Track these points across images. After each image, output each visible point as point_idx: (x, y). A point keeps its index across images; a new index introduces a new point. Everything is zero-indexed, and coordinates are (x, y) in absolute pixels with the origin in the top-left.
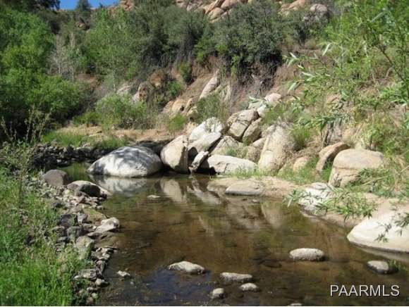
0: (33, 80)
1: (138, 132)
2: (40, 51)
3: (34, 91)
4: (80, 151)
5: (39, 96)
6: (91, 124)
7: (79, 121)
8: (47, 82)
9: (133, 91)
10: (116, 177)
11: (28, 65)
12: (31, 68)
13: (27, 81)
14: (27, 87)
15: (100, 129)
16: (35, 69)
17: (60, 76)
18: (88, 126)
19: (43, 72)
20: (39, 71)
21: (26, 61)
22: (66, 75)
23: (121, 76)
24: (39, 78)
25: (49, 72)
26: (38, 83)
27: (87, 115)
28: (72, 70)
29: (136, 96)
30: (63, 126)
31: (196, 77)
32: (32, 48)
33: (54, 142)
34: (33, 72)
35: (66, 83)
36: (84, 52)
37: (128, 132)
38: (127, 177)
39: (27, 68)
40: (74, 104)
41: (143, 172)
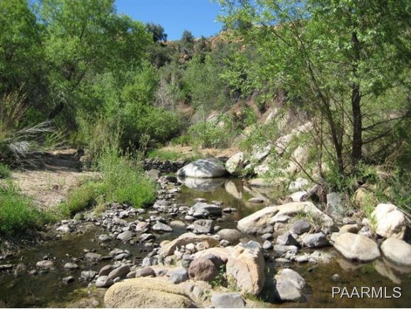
0: (143, 110)
1: (218, 150)
2: (148, 88)
3: (143, 119)
4: (174, 164)
5: (147, 123)
6: (185, 145)
7: (176, 142)
8: (154, 112)
9: (219, 119)
10: (192, 177)
11: (140, 99)
12: (142, 101)
13: (139, 111)
14: (138, 116)
15: (191, 148)
16: (144, 103)
17: (163, 107)
18: (182, 146)
19: (150, 104)
20: (148, 103)
21: (138, 97)
22: (168, 107)
23: (210, 107)
24: (147, 109)
25: (155, 104)
26: (146, 113)
27: (182, 138)
28: (172, 102)
29: (222, 124)
30: (165, 146)
31: (269, 107)
32: (142, 86)
33: (157, 158)
34: (143, 104)
35: (167, 113)
36: (182, 87)
37: (210, 151)
38: (199, 178)
39: (139, 102)
40: (172, 129)
41: (210, 175)
